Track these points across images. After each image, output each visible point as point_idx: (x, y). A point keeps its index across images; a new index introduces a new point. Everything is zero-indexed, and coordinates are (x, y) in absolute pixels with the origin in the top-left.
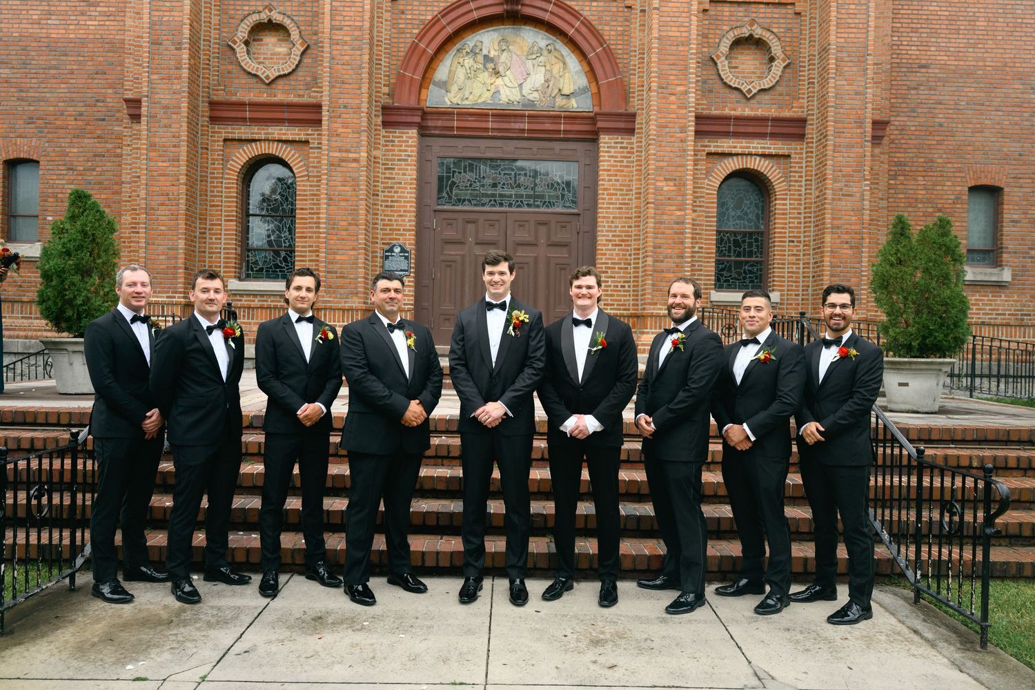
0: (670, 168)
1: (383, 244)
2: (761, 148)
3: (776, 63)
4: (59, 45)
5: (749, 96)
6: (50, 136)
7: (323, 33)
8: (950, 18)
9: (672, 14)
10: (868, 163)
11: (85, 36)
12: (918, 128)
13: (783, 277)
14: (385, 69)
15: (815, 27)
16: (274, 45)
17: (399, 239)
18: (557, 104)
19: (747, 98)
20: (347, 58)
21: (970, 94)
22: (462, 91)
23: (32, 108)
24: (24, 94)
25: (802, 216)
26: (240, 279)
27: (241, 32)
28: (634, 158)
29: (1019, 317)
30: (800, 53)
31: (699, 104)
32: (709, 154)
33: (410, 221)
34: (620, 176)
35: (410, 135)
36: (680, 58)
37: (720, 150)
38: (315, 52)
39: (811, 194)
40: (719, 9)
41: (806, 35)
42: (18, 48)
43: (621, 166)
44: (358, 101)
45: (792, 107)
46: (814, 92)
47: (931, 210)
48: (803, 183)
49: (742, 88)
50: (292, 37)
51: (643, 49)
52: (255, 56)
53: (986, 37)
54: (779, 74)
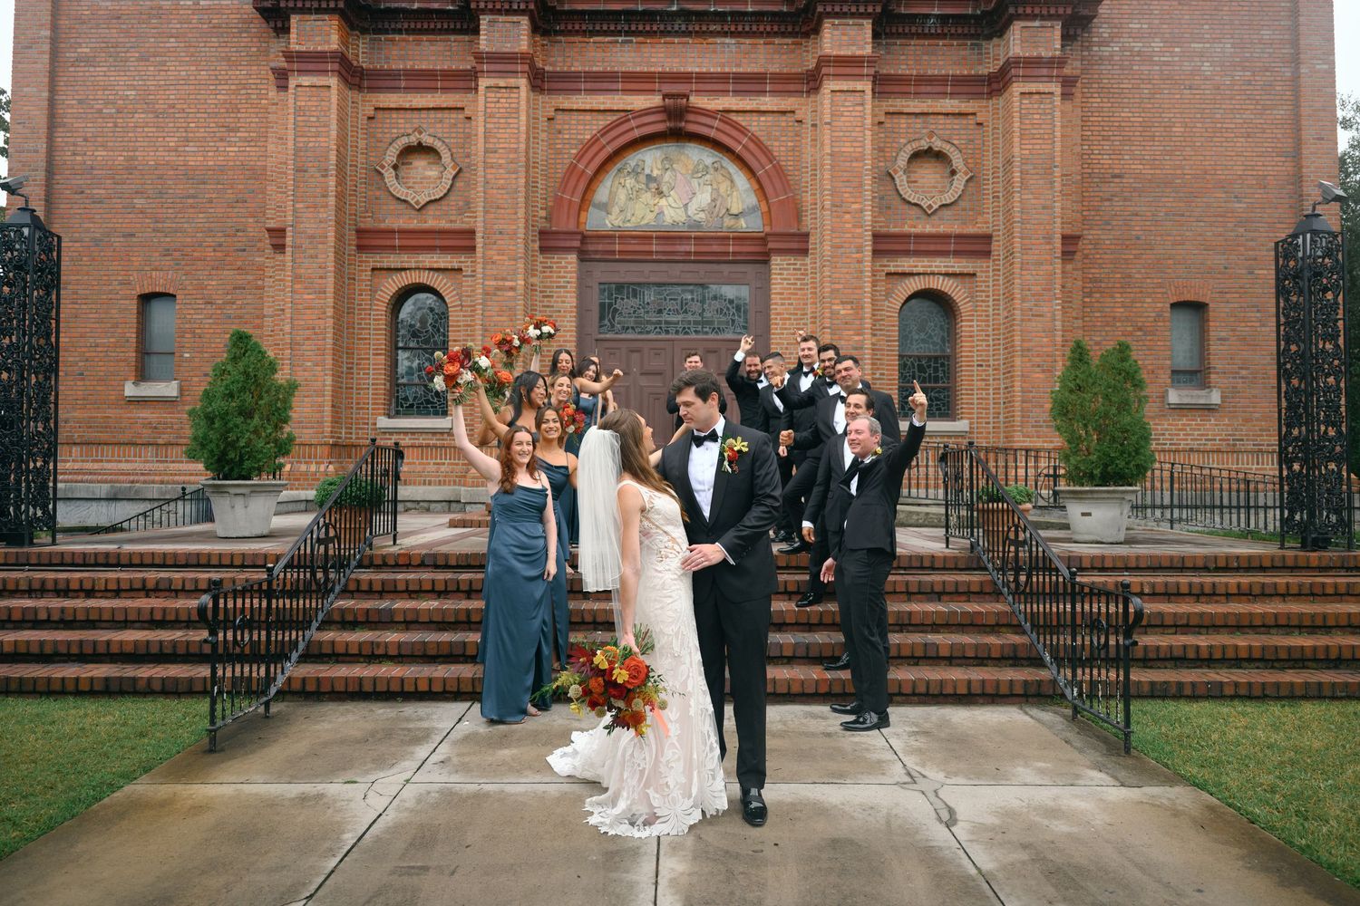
0: (846, 291)
2: (945, 266)
3: (957, 176)
4: (197, 172)
5: (930, 212)
6: (186, 268)
7: (475, 155)
8: (1144, 124)
9: (844, 129)
10: (1059, 281)
11: (225, 163)
12: (1116, 242)
13: (972, 404)
14: (542, 192)
15: (998, 138)
16: (425, 169)
18: (725, 225)
19: (928, 214)
20: (502, 181)
21: (1169, 204)
22: (623, 213)
23: (168, 239)
24: (160, 225)
25: (991, 338)
26: (389, 417)
27: (389, 155)
28: (808, 280)
29: (1231, 442)
30: (983, 165)
31: (876, 222)
32: (888, 274)
34: (795, 299)
35: (569, 260)
36: (855, 174)
37: (900, 270)
38: (467, 175)
39: (999, 314)
40: (896, 121)
41: (989, 146)
42: (154, 177)
43: (794, 289)
44: (514, 227)
45: (977, 223)
46: (999, 207)
47: (1130, 329)
48: (991, 304)
49: (922, 204)
50: (443, 160)
51: (816, 165)
52: (405, 181)
53: (1184, 144)
54: (962, 187)
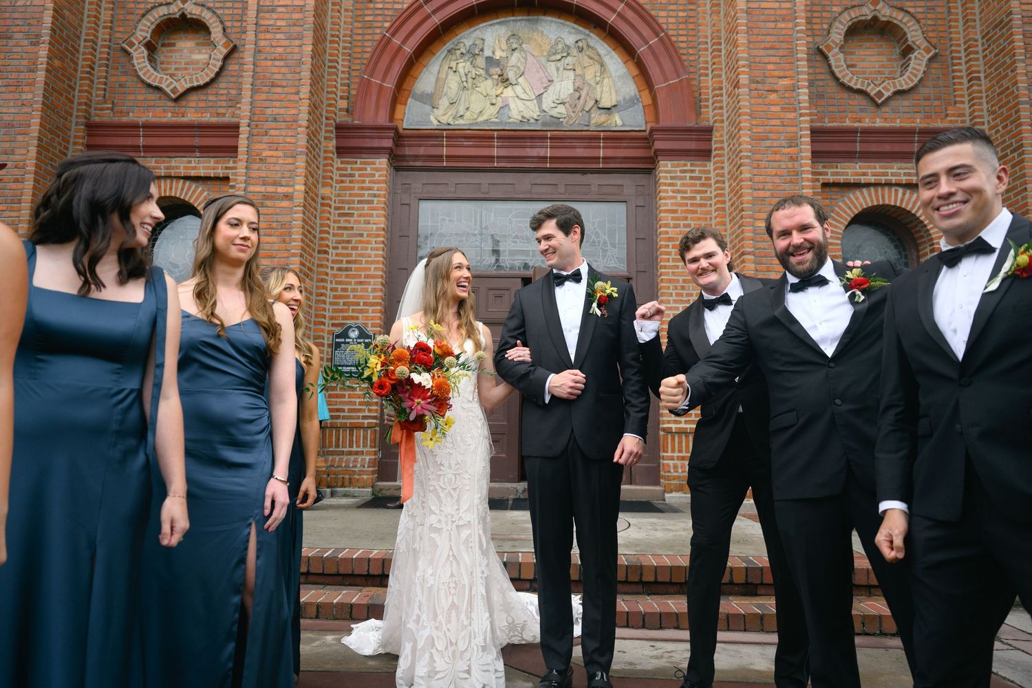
1: (333, 325)
2: (905, 174)
3: (916, 54)
5: (880, 101)
14: (343, 76)
15: (971, 2)
16: (191, 51)
17: (357, 318)
18: (593, 122)
19: (875, 103)
20: (280, 50)
22: (455, 105)
27: (141, 30)
28: (711, 192)
30: (951, 39)
32: (826, 185)
33: (374, 290)
34: (692, 219)
35: (377, 166)
36: (782, 38)
37: (842, 179)
41: (957, 14)
43: (692, 205)
44: (293, 111)
45: (947, 116)
46: (980, 92)
49: (868, 90)
50: (213, 35)
51: (719, 39)
52: (163, 66)
54: (922, 68)
